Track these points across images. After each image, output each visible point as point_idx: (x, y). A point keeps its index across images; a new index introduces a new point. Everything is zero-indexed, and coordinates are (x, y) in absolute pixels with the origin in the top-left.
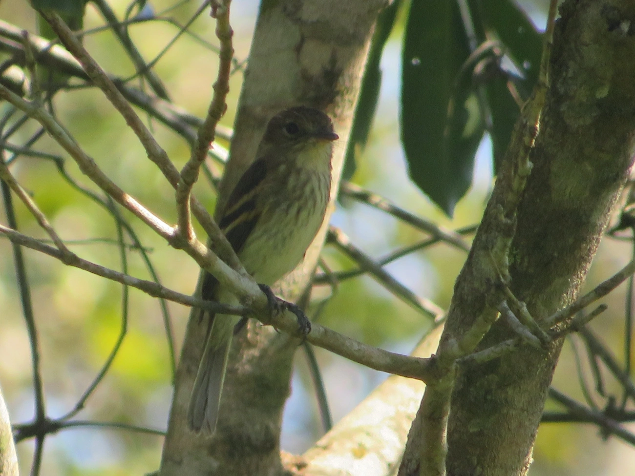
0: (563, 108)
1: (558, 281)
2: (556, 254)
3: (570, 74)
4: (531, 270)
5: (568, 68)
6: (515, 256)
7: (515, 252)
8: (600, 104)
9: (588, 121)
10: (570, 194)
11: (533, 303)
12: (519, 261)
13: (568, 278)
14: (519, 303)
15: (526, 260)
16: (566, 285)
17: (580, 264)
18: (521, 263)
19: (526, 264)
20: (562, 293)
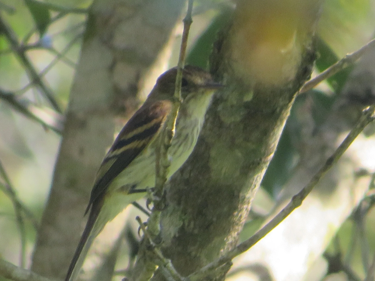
0: (220, 108)
1: (216, 240)
2: (215, 219)
3: (225, 82)
4: (196, 231)
5: (222, 77)
6: (183, 220)
7: (183, 217)
8: (247, 106)
9: (238, 119)
10: (225, 174)
11: (198, 256)
12: (186, 224)
13: (225, 237)
14: (165, 260)
15: (192, 223)
16: (223, 243)
17: (233, 227)
18: (189, 225)
19: (192, 225)
20: (219, 249)
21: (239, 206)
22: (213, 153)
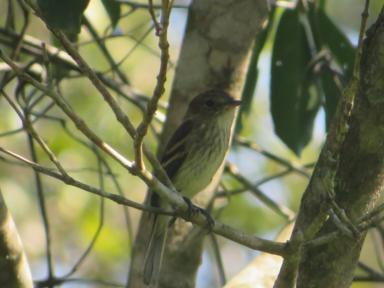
0: (368, 92)
1: (364, 197)
2: (362, 181)
3: (372, 72)
4: (348, 190)
5: (371, 68)
6: (338, 181)
7: (337, 179)
10: (371, 144)
11: (349, 210)
12: (340, 184)
13: (370, 195)
14: (340, 210)
15: (345, 184)
16: (368, 199)
17: (377, 187)
18: (341, 186)
19: (344, 186)
20: (366, 204)
21: (382, 170)
22: (362, 128)
